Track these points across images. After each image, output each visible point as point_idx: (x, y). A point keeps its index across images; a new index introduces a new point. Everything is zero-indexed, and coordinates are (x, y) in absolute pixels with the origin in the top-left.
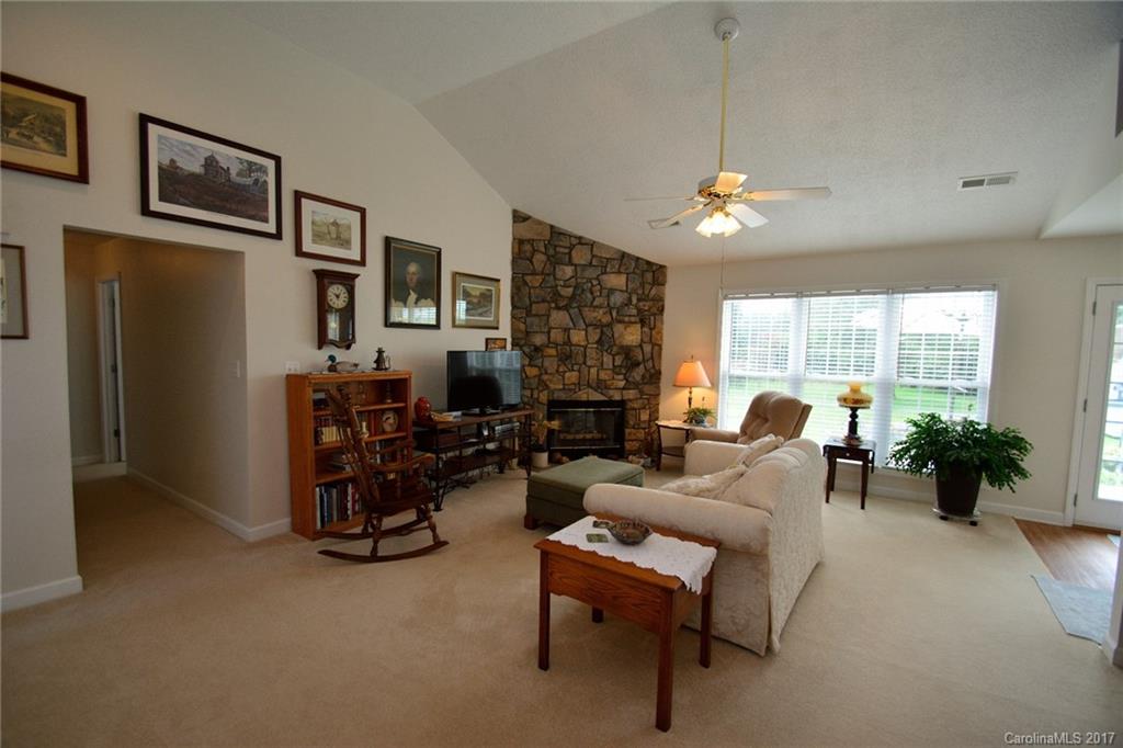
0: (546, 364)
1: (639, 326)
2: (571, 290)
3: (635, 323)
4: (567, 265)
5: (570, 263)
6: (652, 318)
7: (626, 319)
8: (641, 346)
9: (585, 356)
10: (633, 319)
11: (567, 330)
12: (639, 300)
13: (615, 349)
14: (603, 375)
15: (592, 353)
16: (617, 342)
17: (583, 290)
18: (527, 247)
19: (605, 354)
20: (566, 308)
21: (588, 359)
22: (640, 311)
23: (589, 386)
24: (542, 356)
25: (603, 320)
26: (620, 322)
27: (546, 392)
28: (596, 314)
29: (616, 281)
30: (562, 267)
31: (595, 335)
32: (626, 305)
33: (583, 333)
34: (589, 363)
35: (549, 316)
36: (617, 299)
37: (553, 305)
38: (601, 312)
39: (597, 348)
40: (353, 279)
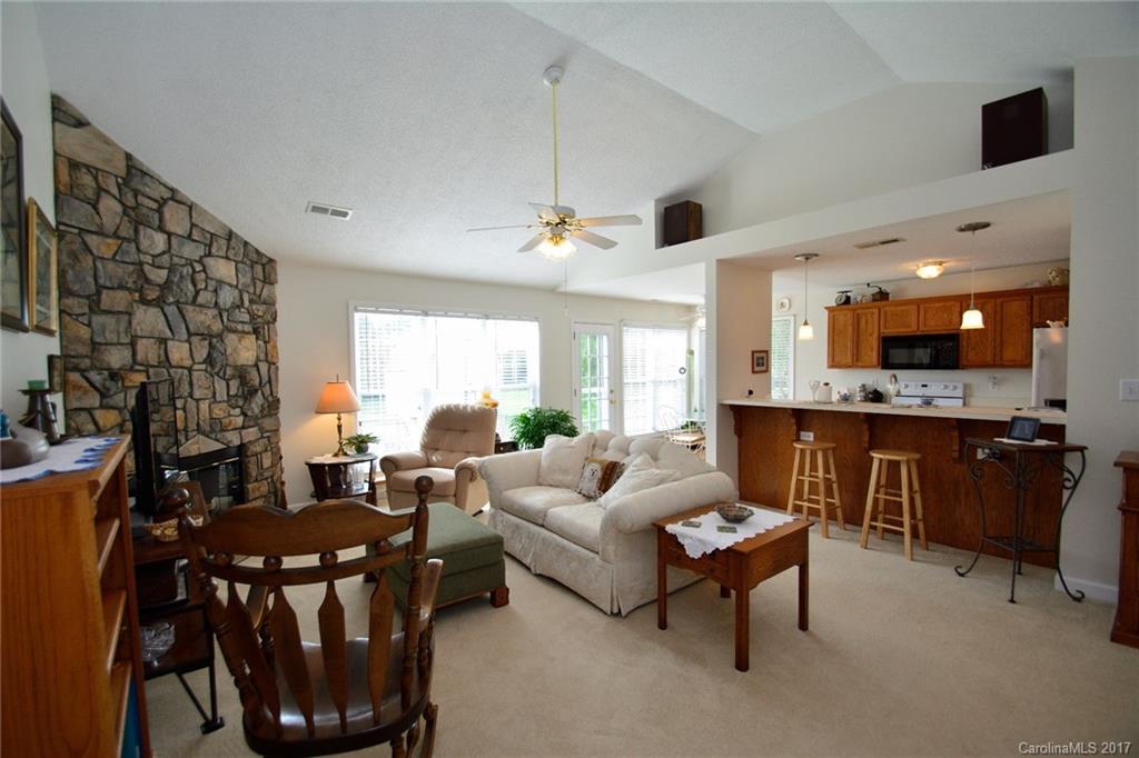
1: (253, 337)
2: (164, 273)
3: (248, 333)
4: (156, 230)
5: (161, 229)
6: (266, 328)
7: (239, 327)
8: (256, 365)
9: (191, 384)
10: (246, 328)
12: (251, 301)
13: (228, 371)
14: (218, 412)
15: (199, 376)
16: (231, 361)
17: (182, 277)
18: (87, 179)
19: (216, 377)
20: (159, 303)
21: (195, 387)
22: (253, 317)
23: (199, 429)
24: (125, 389)
25: (212, 327)
26: (232, 331)
28: (202, 317)
29: (223, 269)
30: (148, 231)
31: (202, 352)
32: (238, 307)
33: (186, 346)
34: (197, 394)
35: (131, 314)
36: (227, 297)
37: (137, 296)
38: (209, 313)
39: (206, 370)
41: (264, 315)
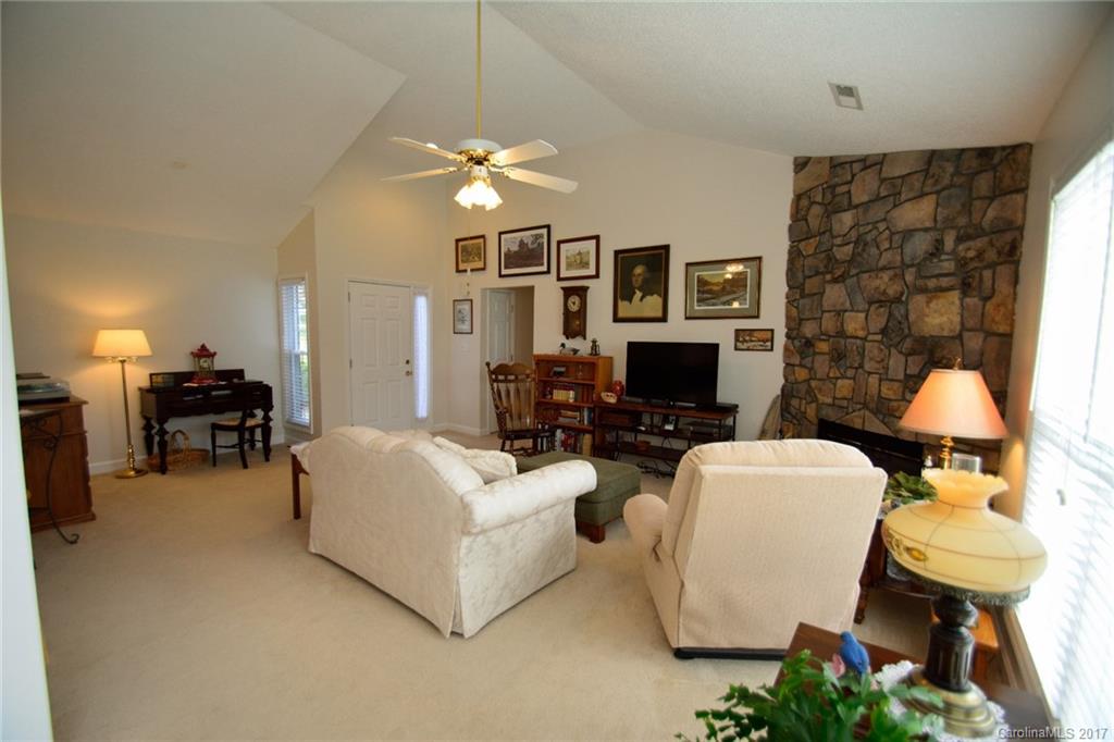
0: (816, 365)
1: (955, 296)
2: (850, 248)
3: (950, 289)
4: (845, 211)
6: (987, 274)
7: (932, 283)
8: (960, 337)
9: (862, 356)
10: (945, 282)
11: (839, 313)
12: (959, 240)
13: (908, 344)
14: (885, 392)
15: (872, 350)
16: (914, 330)
17: (866, 244)
18: (804, 202)
19: (893, 351)
20: (841, 279)
21: (867, 359)
22: (962, 263)
23: (865, 406)
24: (815, 354)
25: (891, 292)
26: (923, 290)
27: (814, 405)
28: (878, 282)
29: (917, 213)
30: (839, 215)
31: (878, 322)
32: (932, 254)
33: (863, 315)
34: (868, 366)
35: (822, 294)
36: (920, 245)
37: (828, 277)
38: (886, 276)
39: (881, 342)
40: (585, 289)
41: (980, 255)
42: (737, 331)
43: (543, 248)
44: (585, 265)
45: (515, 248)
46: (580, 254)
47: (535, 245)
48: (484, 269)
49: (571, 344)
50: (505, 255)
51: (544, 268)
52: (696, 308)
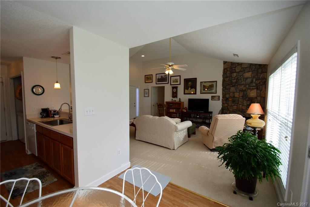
0: (229, 103)
1: (255, 90)
2: (235, 80)
3: (254, 89)
4: (234, 73)
6: (261, 86)
7: (251, 88)
8: (256, 98)
9: (239, 101)
10: (254, 87)
11: (234, 93)
12: (256, 80)
13: (247, 99)
14: (243, 108)
15: (241, 100)
16: (248, 96)
17: (239, 80)
18: (226, 70)
19: (244, 100)
20: (234, 86)
22: (257, 84)
23: (239, 111)
24: (228, 101)
25: (244, 89)
26: (250, 89)
27: (229, 111)
28: (241, 87)
29: (248, 75)
30: (233, 74)
31: (241, 94)
32: (251, 82)
33: (238, 93)
34: (239, 103)
35: (230, 89)
36: (249, 81)
37: (231, 86)
38: (243, 86)
39: (242, 98)
40: (177, 87)
41: (260, 83)
42: (212, 96)
43: (167, 78)
44: (177, 82)
45: (160, 78)
46: (176, 79)
47: (165, 77)
48: (152, 82)
49: (174, 99)
50: (158, 79)
51: (167, 82)
52: (203, 91)
